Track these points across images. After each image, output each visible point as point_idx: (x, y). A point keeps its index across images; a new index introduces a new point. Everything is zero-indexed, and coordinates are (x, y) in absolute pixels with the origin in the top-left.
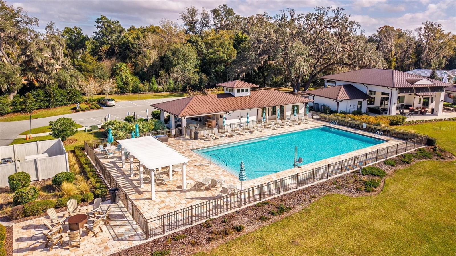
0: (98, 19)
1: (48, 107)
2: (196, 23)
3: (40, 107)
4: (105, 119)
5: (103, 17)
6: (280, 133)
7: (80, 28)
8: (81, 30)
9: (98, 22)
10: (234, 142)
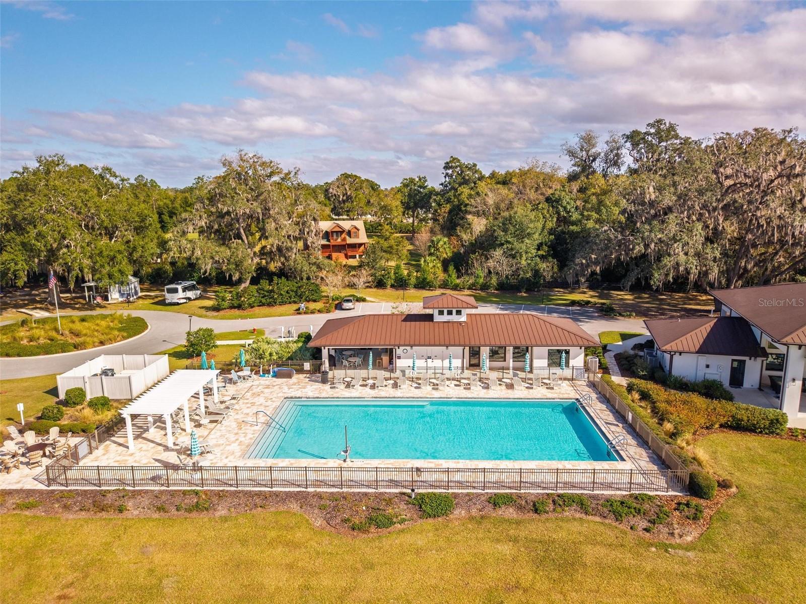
0: (447, 163)
1: (269, 305)
2: (594, 160)
3: (262, 305)
4: (289, 331)
5: (454, 159)
6: (459, 398)
7: (425, 178)
8: (426, 181)
9: (447, 167)
10: (364, 398)
